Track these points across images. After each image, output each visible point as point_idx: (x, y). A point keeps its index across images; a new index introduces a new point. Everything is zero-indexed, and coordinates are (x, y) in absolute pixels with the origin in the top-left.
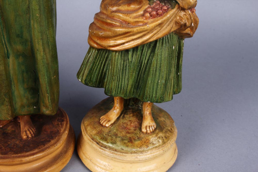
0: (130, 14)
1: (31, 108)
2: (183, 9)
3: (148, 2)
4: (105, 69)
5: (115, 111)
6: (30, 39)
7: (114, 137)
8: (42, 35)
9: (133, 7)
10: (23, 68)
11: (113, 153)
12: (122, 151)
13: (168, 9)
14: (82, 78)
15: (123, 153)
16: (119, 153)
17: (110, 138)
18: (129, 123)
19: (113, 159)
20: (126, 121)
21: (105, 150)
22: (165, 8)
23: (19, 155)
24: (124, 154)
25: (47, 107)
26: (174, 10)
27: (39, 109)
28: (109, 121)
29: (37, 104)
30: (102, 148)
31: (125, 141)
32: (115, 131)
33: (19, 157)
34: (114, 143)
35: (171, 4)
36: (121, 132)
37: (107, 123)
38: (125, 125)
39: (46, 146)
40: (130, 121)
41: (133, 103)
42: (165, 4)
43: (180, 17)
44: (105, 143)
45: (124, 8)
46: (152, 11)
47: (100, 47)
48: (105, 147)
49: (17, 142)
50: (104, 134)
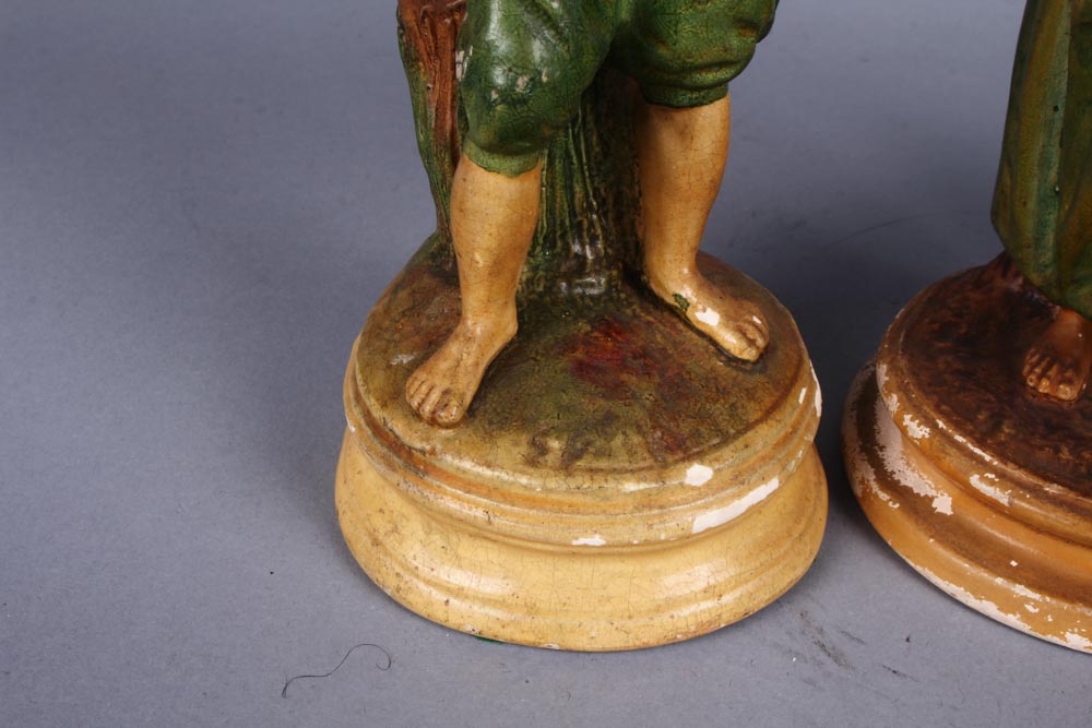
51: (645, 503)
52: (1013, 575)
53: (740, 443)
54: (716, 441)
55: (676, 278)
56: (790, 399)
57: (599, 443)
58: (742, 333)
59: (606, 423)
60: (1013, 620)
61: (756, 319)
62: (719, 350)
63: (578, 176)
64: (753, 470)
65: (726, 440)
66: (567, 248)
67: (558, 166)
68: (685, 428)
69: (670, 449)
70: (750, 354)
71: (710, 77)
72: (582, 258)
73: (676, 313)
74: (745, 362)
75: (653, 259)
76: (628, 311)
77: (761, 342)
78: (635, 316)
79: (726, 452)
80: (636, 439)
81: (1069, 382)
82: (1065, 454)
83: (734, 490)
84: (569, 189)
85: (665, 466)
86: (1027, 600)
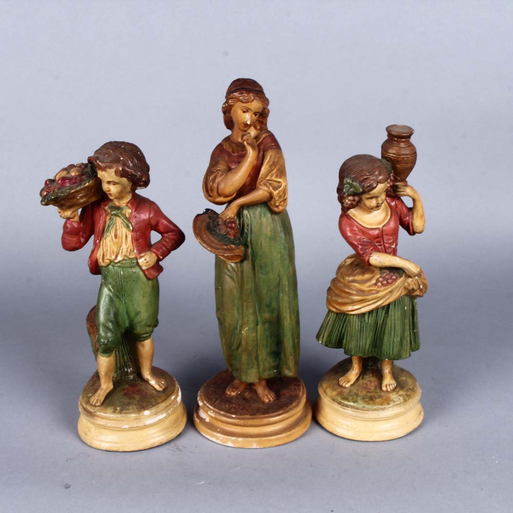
0: (365, 283)
1: (271, 372)
2: (410, 277)
3: (379, 272)
4: (343, 331)
5: (353, 372)
6: (277, 308)
7: (355, 397)
8: (289, 305)
9: (367, 276)
10: (268, 333)
11: (355, 412)
12: (363, 409)
13: (397, 278)
14: (322, 341)
15: (364, 410)
16: (361, 411)
17: (350, 398)
18: (369, 383)
19: (354, 418)
20: (365, 382)
21: (347, 410)
22: (394, 277)
23: (267, 415)
24: (366, 412)
25: (289, 369)
26: (402, 278)
27: (280, 372)
28: (349, 382)
29: (278, 367)
30: (344, 407)
31: (366, 400)
32: (355, 391)
33: (267, 417)
34: (355, 401)
35: (398, 273)
36: (361, 392)
37: (347, 383)
38: (365, 385)
39: (289, 408)
40: (370, 381)
41: (372, 363)
42: (394, 273)
43: (408, 283)
44: (346, 403)
45: (359, 278)
46: (383, 281)
47: (339, 312)
48: (347, 406)
49: (261, 406)
50: (345, 395)
51: (136, 419)
52: (218, 432)
53: (156, 406)
54: (151, 406)
55: (147, 375)
56: (169, 398)
57: (127, 408)
58: (159, 385)
59: (129, 404)
60: (218, 441)
61: (163, 382)
62: (155, 389)
63: (125, 355)
64: (159, 412)
65: (153, 406)
66: (124, 370)
67: (121, 353)
68: (145, 404)
69: (141, 408)
70: (161, 389)
71: (145, 335)
72: (127, 372)
73: (147, 382)
74: (160, 391)
75: (142, 371)
76: (137, 383)
77: (163, 387)
78: (139, 383)
79: (153, 408)
80: (134, 407)
81: (234, 391)
82: (227, 406)
83: (154, 416)
84: (123, 358)
85: (140, 411)
86: (220, 437)
